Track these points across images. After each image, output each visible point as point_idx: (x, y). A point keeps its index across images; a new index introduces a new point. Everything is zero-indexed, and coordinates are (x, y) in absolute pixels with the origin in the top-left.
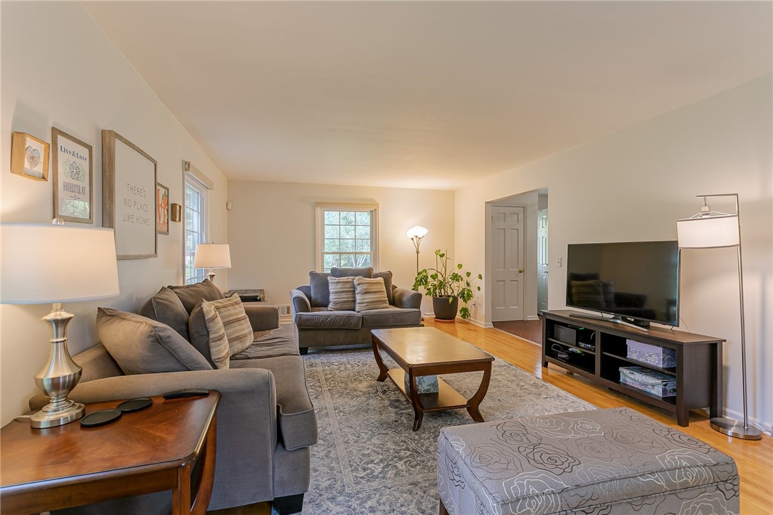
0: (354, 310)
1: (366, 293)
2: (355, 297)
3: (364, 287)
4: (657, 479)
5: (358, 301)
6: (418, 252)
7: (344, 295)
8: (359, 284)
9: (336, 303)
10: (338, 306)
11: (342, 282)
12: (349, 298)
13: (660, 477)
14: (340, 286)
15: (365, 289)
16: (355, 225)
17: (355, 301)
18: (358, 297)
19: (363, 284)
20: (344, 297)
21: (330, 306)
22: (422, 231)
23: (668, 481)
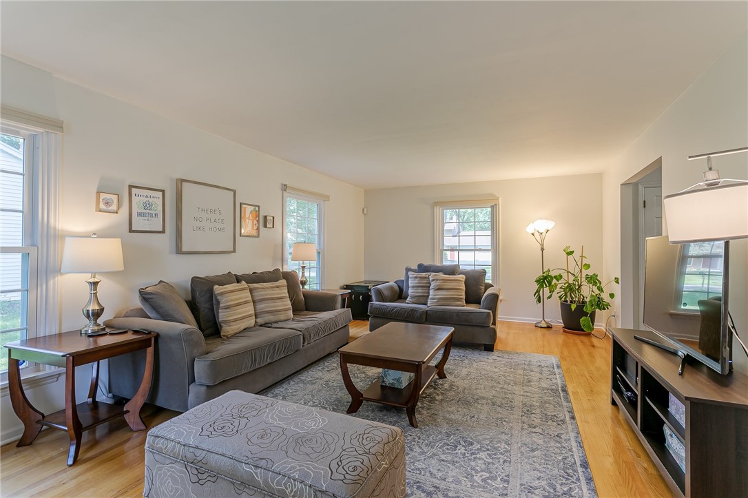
0: (426, 304)
1: (438, 289)
2: (429, 293)
3: (438, 283)
4: (256, 474)
5: (430, 297)
6: (542, 249)
7: (420, 290)
8: (433, 280)
9: (412, 297)
10: (414, 300)
11: (420, 278)
12: (424, 293)
13: (261, 473)
14: (416, 281)
15: (439, 285)
16: (475, 222)
17: (428, 296)
18: (431, 292)
19: (437, 280)
20: (420, 291)
21: (408, 299)
22: (550, 225)
23: (265, 481)
